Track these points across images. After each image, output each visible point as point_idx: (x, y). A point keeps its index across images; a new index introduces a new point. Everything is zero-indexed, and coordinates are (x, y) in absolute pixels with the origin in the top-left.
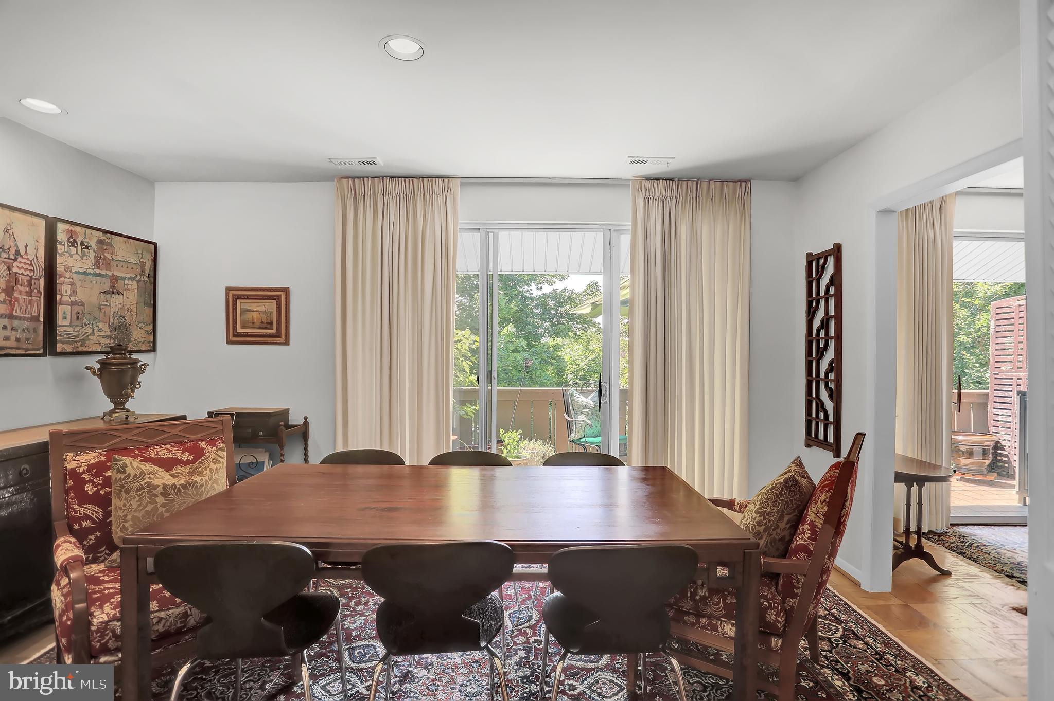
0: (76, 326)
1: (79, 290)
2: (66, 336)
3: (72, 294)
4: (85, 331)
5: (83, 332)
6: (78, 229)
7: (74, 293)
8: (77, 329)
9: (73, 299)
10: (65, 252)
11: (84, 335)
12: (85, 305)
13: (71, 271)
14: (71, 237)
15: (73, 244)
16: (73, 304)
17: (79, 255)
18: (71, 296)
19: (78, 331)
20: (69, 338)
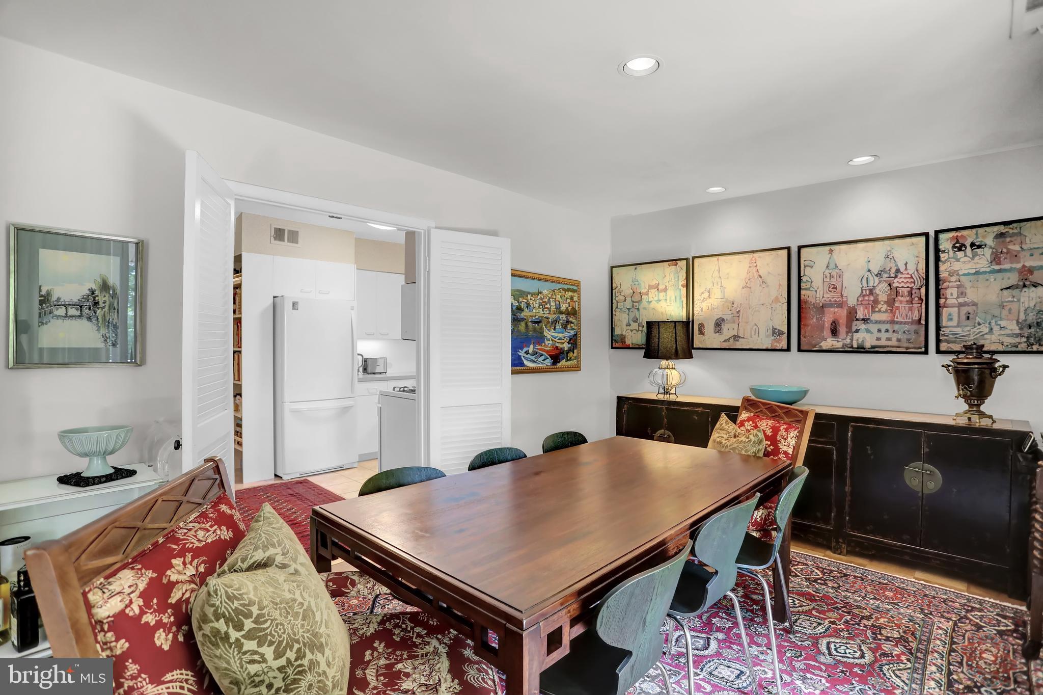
0: (966, 326)
1: (969, 291)
2: (951, 336)
3: (960, 296)
4: (979, 330)
5: (975, 332)
6: (965, 233)
7: (962, 294)
8: (968, 328)
9: (961, 300)
10: (949, 258)
11: (976, 335)
12: (979, 305)
13: (958, 275)
14: (958, 242)
15: (961, 248)
16: (960, 305)
17: (969, 257)
18: (958, 297)
19: (970, 331)
20: (956, 338)
